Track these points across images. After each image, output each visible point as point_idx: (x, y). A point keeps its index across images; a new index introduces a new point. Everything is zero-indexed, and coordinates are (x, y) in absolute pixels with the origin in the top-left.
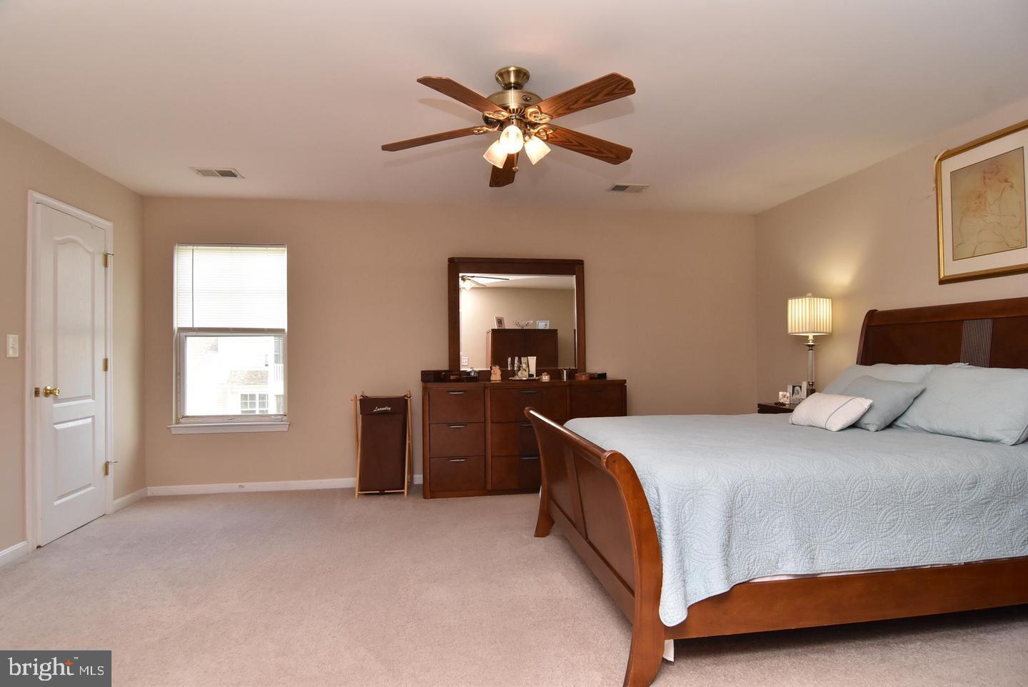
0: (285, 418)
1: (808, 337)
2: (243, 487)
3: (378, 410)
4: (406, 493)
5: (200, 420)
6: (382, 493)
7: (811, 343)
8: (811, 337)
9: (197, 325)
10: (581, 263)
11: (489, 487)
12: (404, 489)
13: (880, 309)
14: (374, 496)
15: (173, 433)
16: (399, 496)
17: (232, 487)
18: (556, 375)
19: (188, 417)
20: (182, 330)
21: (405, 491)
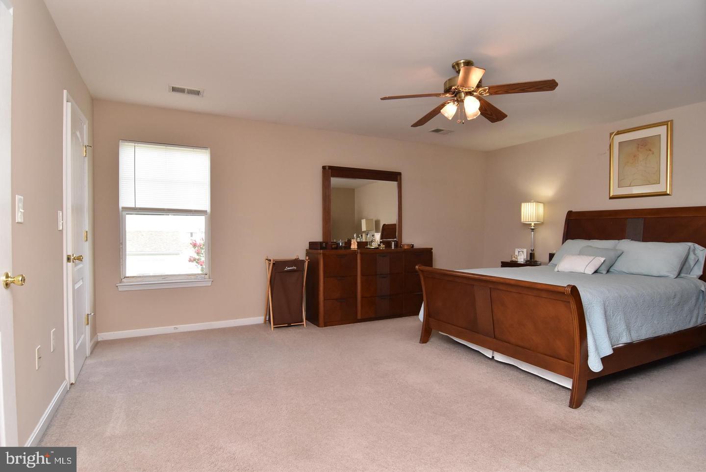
0: (207, 277)
1: (531, 224)
2: (177, 328)
3: (288, 269)
4: (305, 325)
5: (139, 279)
6: (289, 326)
7: (533, 228)
8: (533, 225)
9: (138, 206)
10: (399, 174)
11: (359, 317)
12: (302, 321)
13: (574, 210)
14: (284, 328)
15: (120, 290)
16: (301, 327)
17: (169, 329)
18: (388, 245)
19: (128, 277)
20: (125, 209)
21: (304, 323)
